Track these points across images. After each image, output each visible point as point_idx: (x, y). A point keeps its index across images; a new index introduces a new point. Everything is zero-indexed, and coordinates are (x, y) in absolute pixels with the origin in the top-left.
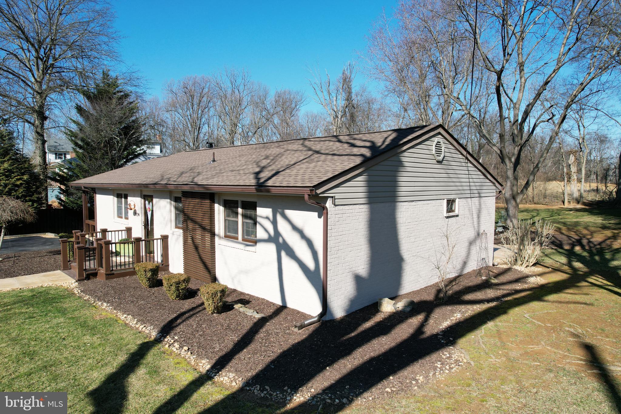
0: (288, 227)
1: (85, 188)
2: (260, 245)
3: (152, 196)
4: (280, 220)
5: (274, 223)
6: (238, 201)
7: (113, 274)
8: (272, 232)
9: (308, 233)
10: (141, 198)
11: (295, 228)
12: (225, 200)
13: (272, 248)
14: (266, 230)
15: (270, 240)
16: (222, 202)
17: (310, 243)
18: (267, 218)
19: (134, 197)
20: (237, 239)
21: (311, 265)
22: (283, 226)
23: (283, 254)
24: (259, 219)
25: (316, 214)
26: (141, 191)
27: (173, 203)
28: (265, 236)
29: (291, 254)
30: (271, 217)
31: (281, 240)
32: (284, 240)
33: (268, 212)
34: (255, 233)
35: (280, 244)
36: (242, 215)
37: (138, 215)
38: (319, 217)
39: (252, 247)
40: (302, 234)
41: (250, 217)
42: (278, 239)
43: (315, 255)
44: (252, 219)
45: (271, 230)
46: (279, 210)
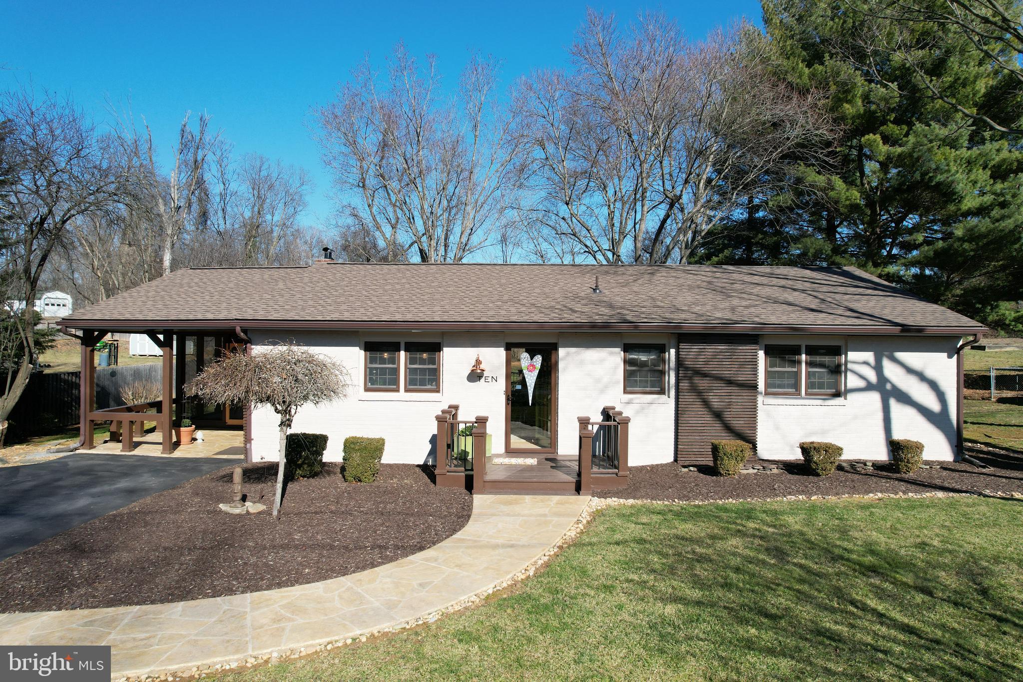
2: (853, 396)
3: (557, 344)
4: (887, 365)
5: (878, 368)
6: (801, 345)
8: (874, 380)
10: (504, 348)
11: (910, 371)
12: (768, 345)
13: (875, 398)
14: (862, 377)
15: (869, 387)
17: (934, 385)
18: (866, 363)
19: (474, 347)
20: (800, 394)
21: (934, 405)
22: (891, 371)
23: (893, 402)
24: (850, 366)
25: (946, 354)
26: (505, 335)
27: (621, 353)
28: (862, 384)
29: (905, 399)
30: (872, 361)
32: (894, 386)
33: (869, 356)
34: (837, 384)
35: (888, 390)
36: (806, 363)
37: (490, 379)
38: (950, 357)
39: (839, 401)
40: (921, 376)
41: (822, 365)
42: (884, 386)
43: (941, 396)
44: (828, 367)
45: (872, 376)
46: (886, 353)
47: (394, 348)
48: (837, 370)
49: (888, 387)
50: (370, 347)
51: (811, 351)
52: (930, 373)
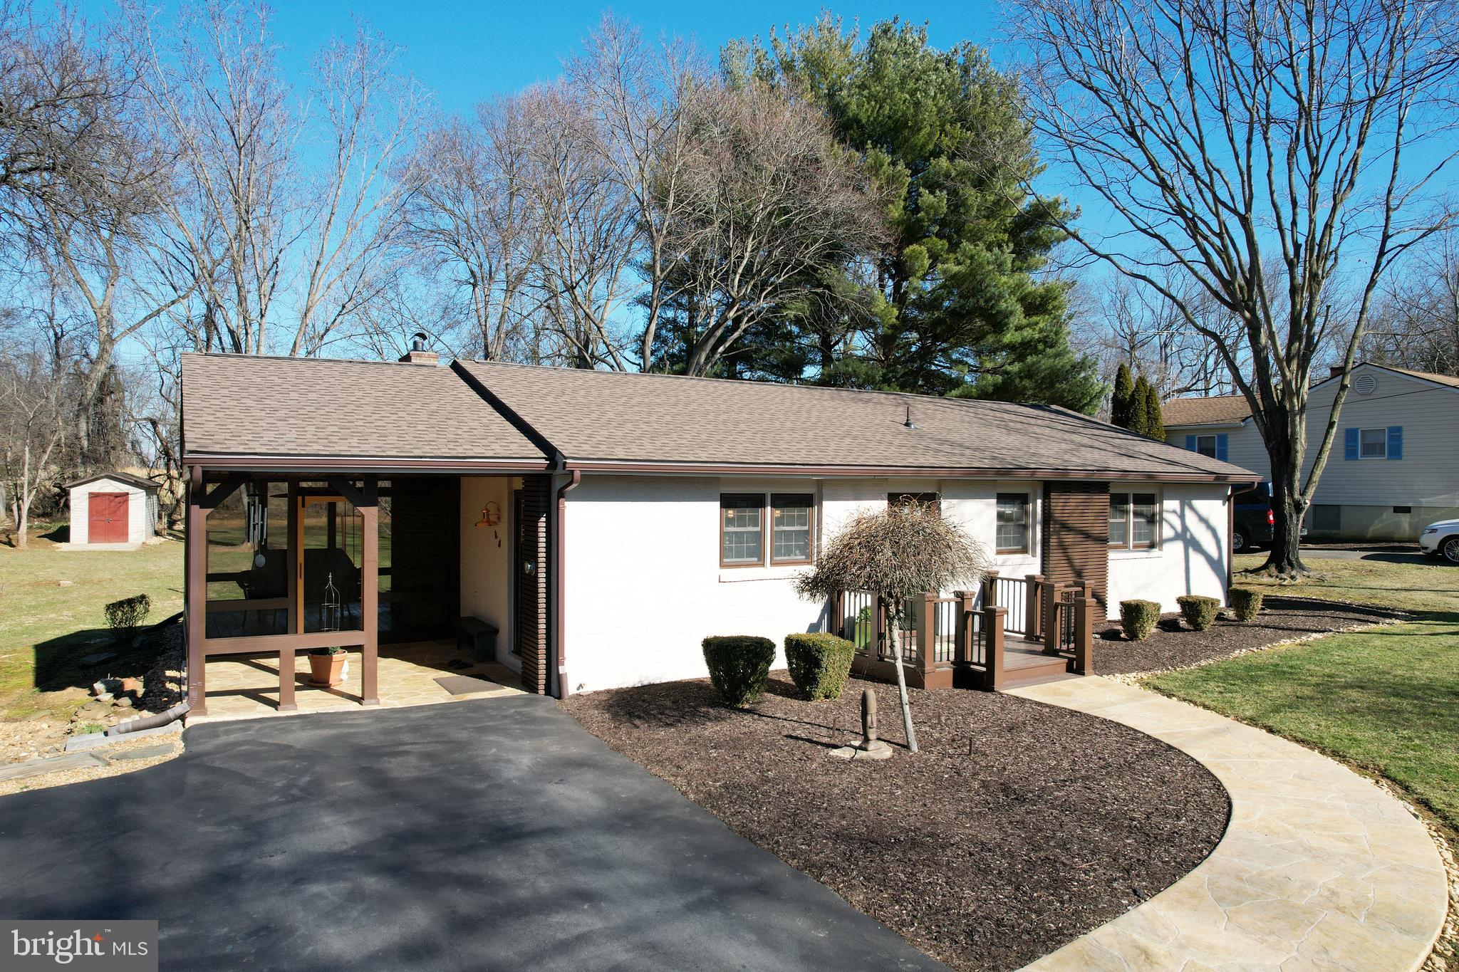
0: (1195, 519)
2: (1166, 546)
4: (1189, 515)
5: (1182, 517)
6: (1128, 494)
8: (1179, 529)
9: (1213, 522)
10: (886, 501)
11: (1201, 519)
13: (1179, 546)
14: (1173, 527)
15: (1177, 537)
17: (1214, 532)
18: (1174, 512)
20: (1128, 546)
21: (1214, 553)
22: (1190, 518)
23: (1191, 550)
24: (1165, 515)
25: (1221, 502)
28: (1172, 533)
29: (1199, 548)
30: (1178, 510)
31: (1188, 536)
32: (1192, 535)
33: (1177, 505)
34: (1152, 535)
35: (1188, 539)
36: (1133, 513)
38: (1224, 504)
39: (1155, 552)
40: (1207, 524)
41: (1143, 515)
42: (1186, 535)
43: (1219, 544)
44: (1147, 517)
45: (1178, 525)
46: (1187, 502)
47: (756, 502)
48: (1152, 520)
50: (727, 502)
51: (1138, 500)
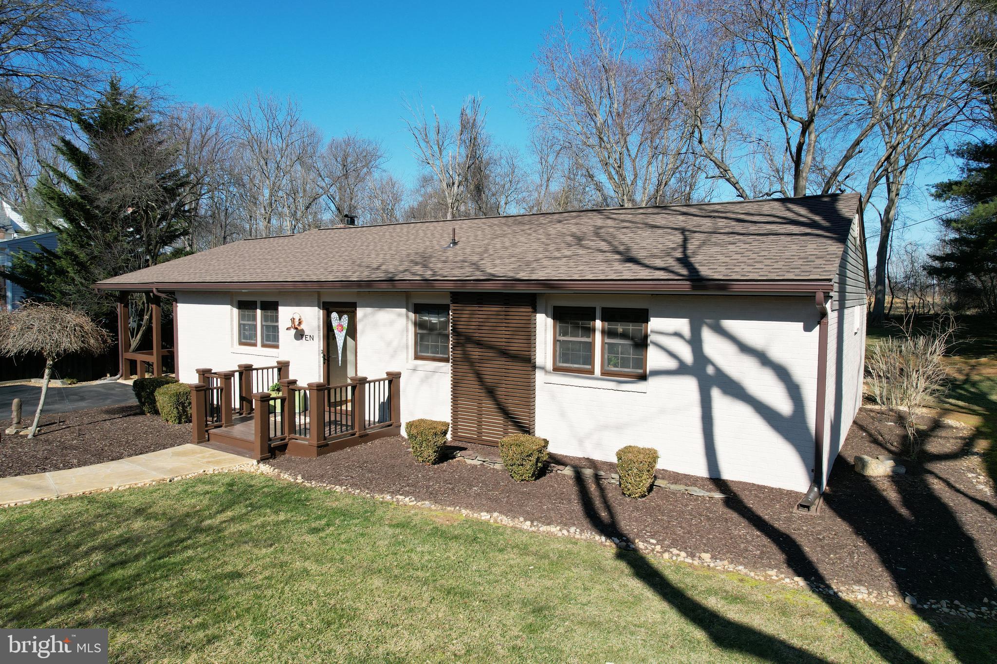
0: (729, 348)
1: (159, 291)
3: (355, 303)
5: (695, 342)
6: (595, 308)
7: (327, 445)
8: (688, 359)
10: (319, 307)
11: (745, 348)
12: (555, 307)
13: (689, 386)
14: (671, 354)
15: (682, 370)
16: (550, 311)
17: (782, 373)
18: (677, 334)
19: (298, 305)
20: (592, 372)
21: (783, 405)
22: (716, 345)
23: (716, 394)
24: (652, 338)
25: (801, 325)
26: (319, 294)
27: (412, 315)
28: (672, 364)
30: (687, 332)
32: (718, 370)
33: (682, 325)
34: (641, 362)
35: (709, 376)
36: (603, 332)
37: (308, 339)
38: (808, 328)
39: (641, 386)
40: (763, 359)
41: (624, 336)
42: (704, 369)
43: (794, 391)
44: (632, 339)
45: (686, 353)
46: (708, 321)
47: (257, 306)
48: (642, 343)
49: (710, 370)
50: (244, 306)
51: (609, 315)
52: (777, 354)
